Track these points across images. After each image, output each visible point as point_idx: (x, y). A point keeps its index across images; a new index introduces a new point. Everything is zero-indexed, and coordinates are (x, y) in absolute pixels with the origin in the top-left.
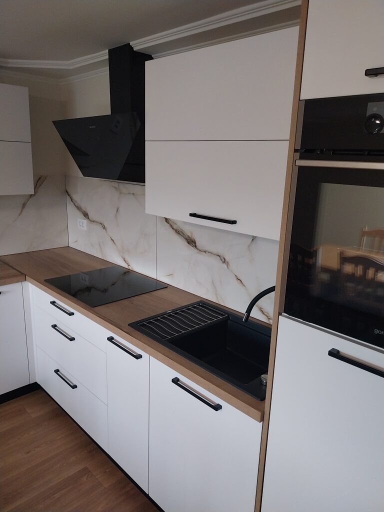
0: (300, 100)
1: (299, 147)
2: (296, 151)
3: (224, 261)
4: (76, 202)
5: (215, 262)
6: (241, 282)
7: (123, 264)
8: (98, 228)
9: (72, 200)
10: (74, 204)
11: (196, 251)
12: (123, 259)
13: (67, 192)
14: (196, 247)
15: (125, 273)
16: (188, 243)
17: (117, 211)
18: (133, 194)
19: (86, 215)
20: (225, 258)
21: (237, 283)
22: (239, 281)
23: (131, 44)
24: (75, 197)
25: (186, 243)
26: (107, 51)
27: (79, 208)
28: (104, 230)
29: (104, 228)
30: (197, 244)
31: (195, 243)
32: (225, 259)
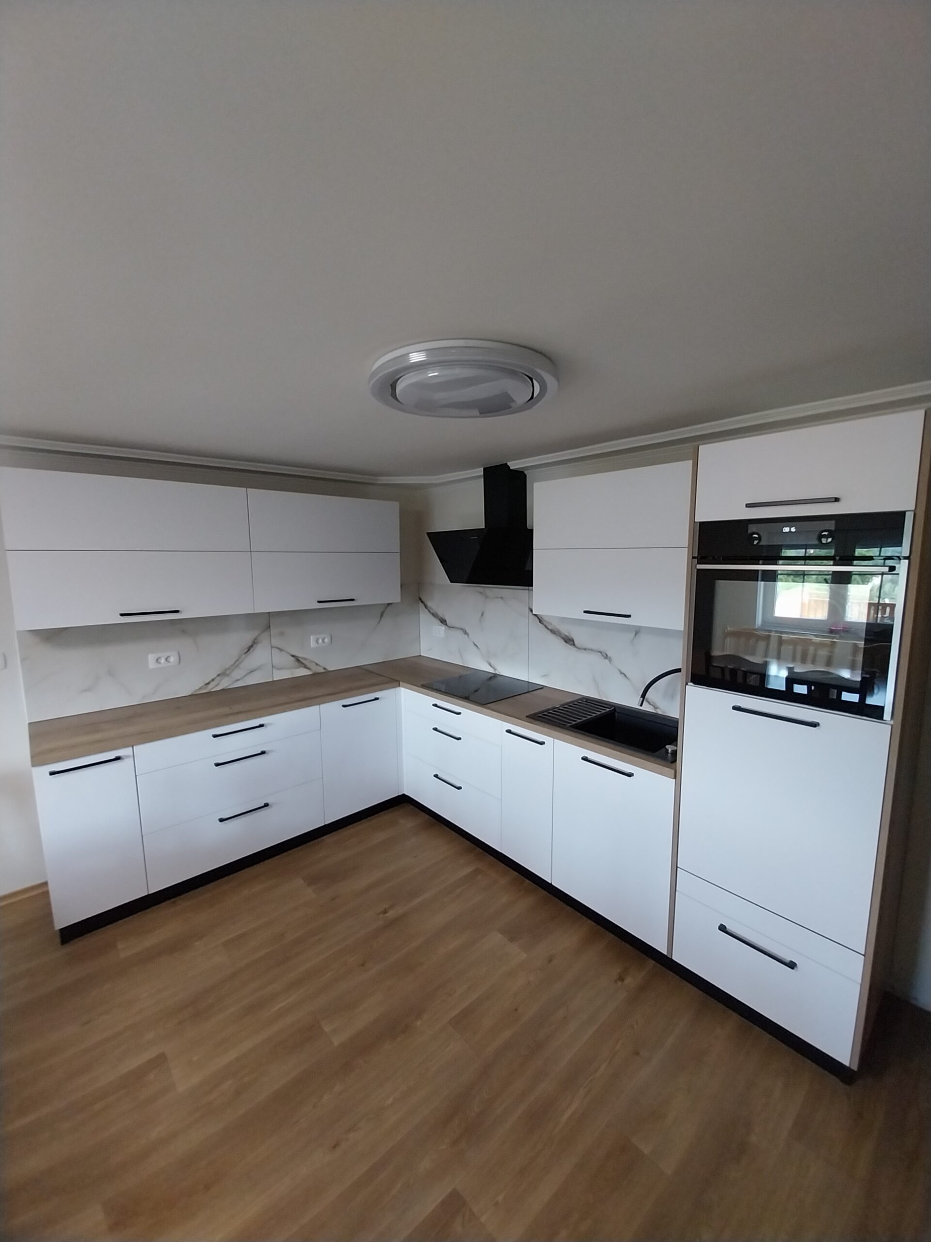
0: (694, 522)
1: (696, 555)
2: (693, 558)
3: (606, 657)
4: (432, 609)
5: (596, 658)
6: (625, 675)
7: (490, 670)
8: (459, 634)
9: (426, 607)
10: (429, 611)
11: (575, 649)
12: (488, 664)
13: (420, 599)
14: (574, 645)
15: (491, 678)
16: (566, 642)
17: (482, 615)
18: (502, 598)
19: (443, 621)
20: (607, 653)
21: (621, 677)
22: (623, 675)
23: (508, 464)
24: (429, 604)
25: (564, 642)
26: (482, 469)
27: (435, 615)
28: (466, 636)
29: (466, 633)
30: (576, 642)
31: (573, 641)
32: (607, 655)
